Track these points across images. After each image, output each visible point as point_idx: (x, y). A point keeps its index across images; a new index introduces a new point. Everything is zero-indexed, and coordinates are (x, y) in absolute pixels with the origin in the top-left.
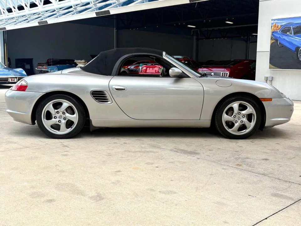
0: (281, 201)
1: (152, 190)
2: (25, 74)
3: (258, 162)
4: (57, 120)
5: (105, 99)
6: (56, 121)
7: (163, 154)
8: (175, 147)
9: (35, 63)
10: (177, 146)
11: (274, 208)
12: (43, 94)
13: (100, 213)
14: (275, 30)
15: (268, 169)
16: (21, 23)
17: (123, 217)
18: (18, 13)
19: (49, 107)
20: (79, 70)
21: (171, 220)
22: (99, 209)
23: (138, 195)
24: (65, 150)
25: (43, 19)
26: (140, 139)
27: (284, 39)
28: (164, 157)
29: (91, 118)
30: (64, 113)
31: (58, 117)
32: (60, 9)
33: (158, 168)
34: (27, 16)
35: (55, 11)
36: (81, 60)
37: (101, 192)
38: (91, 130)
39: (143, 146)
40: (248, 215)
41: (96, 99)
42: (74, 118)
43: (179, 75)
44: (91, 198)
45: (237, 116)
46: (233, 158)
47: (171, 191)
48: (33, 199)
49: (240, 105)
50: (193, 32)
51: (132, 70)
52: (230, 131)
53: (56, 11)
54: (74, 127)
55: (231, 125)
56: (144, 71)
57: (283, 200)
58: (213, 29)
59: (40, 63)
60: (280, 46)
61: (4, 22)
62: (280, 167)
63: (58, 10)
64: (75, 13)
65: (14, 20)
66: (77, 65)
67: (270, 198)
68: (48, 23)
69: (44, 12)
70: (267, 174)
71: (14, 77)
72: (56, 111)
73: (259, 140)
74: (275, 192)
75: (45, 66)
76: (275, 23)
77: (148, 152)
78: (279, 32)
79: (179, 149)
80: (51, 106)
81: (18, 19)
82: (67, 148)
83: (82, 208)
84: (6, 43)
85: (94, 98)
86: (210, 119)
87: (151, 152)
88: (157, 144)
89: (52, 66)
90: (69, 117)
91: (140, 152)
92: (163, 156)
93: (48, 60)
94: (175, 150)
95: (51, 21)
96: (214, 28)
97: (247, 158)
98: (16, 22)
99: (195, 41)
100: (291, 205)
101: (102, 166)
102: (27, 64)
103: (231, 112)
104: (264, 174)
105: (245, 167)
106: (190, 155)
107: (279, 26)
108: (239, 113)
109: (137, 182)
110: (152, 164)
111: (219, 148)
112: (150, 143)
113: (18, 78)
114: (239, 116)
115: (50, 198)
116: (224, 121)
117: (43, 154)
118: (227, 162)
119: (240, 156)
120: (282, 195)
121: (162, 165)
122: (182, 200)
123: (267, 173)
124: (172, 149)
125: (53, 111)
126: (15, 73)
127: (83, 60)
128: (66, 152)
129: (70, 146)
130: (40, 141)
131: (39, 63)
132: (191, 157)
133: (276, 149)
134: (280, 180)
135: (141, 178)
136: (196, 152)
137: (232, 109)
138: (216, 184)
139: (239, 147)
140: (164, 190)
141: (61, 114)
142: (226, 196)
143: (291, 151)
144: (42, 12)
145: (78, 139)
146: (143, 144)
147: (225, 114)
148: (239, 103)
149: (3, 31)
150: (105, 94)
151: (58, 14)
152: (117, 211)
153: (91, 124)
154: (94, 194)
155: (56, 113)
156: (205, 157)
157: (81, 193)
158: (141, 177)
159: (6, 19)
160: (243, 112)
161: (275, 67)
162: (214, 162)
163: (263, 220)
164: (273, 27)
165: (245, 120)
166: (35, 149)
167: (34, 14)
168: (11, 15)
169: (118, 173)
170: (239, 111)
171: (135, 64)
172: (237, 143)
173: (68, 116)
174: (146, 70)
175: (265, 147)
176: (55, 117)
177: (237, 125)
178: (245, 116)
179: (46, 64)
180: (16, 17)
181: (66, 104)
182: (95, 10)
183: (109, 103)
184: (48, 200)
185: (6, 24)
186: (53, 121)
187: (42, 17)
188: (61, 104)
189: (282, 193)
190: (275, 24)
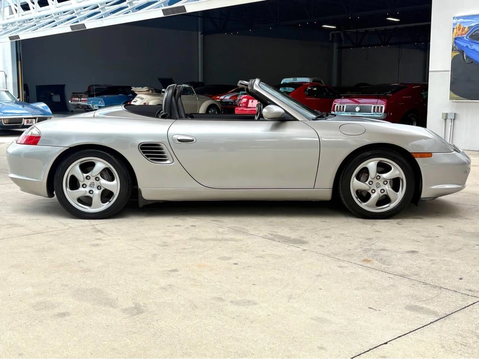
0: (418, 317)
1: (220, 299)
2: (49, 113)
3: (399, 256)
4: (88, 189)
5: (161, 157)
6: (86, 192)
7: (250, 243)
8: (272, 232)
9: (68, 92)
10: (276, 231)
11: (403, 328)
12: (65, 150)
13: (135, 333)
14: (458, 35)
15: (412, 268)
16: (44, 27)
17: (168, 339)
18: (39, 12)
19: (74, 169)
20: (122, 109)
21: (239, 343)
22: (134, 328)
23: (196, 307)
24: (98, 237)
25: (79, 20)
26: (218, 219)
27: (474, 50)
28: (249, 248)
29: (140, 186)
30: (97, 179)
31: (88, 185)
32: (107, 3)
33: (236, 265)
34: (53, 17)
35: (98, 7)
36: (143, 87)
37: (141, 303)
38: (141, 205)
39: (221, 230)
40: (360, 338)
41: (148, 156)
42: (113, 186)
43: (279, 118)
44: (124, 311)
45: (375, 181)
46: (360, 250)
47: (249, 301)
48: (37, 312)
49: (380, 165)
50: (333, 35)
51: (227, 103)
52: (363, 205)
53: (100, 7)
54: (113, 200)
55: (364, 196)
56: (244, 105)
57: (422, 316)
58: (366, 31)
59: (77, 93)
60: (467, 61)
61: (16, 27)
62: (433, 263)
63: (103, 6)
64: (131, 11)
65: (33, 23)
66: (136, 95)
67: (401, 313)
68: (87, 28)
69: (81, 9)
70: (409, 276)
71: (31, 116)
72: (85, 175)
73: (411, 220)
74: (412, 303)
75: (84, 98)
76: (458, 24)
77: (227, 240)
78: (465, 38)
79: (277, 235)
80: (78, 168)
81: (39, 21)
82: (99, 233)
83: (108, 326)
84: (20, 60)
85: (144, 155)
86: (332, 187)
87: (231, 240)
88: (245, 227)
89: (95, 98)
90: (106, 185)
91: (213, 240)
92: (249, 246)
93: (89, 87)
94: (270, 237)
95: (91, 24)
96: (368, 29)
97: (384, 250)
98: (35, 26)
99: (335, 51)
100: (431, 323)
101: (150, 262)
102: (55, 94)
103: (365, 176)
104: (403, 276)
105: (376, 263)
106: (293, 245)
107: (465, 28)
108: (378, 178)
109: (199, 286)
110: (229, 258)
111: (343, 233)
112: (233, 225)
113: (37, 119)
114: (378, 182)
115: (63, 311)
116: (354, 190)
117: (62, 244)
118: (349, 255)
119: (373, 247)
120: (422, 308)
121: (244, 261)
122: (263, 313)
123: (409, 274)
124: (266, 236)
125: (80, 176)
126: (32, 110)
127: (146, 88)
128: (98, 241)
129: (105, 231)
130: (61, 223)
131: (74, 93)
132: (293, 248)
133: (434, 235)
134: (426, 284)
135: (206, 281)
136: (304, 240)
137: (365, 171)
138: (322, 290)
139: (376, 231)
140: (238, 299)
141: (93, 180)
142: (333, 308)
143: (458, 238)
144: (77, 10)
145: (120, 220)
146: (222, 228)
147: (355, 179)
148: (378, 162)
149: (16, 41)
150: (161, 149)
151: (102, 13)
152: (159, 330)
153: (139, 195)
154: (131, 304)
155: (85, 179)
156: (315, 248)
157: (111, 303)
158: (207, 279)
159: (19, 22)
160: (385, 176)
161: (458, 97)
162: (329, 256)
163: (381, 345)
164: (455, 30)
165: (388, 188)
166: (50, 235)
167: (64, 12)
168: (27, 15)
169: (173, 273)
170: (378, 174)
171: (232, 92)
172: (374, 225)
173: (103, 184)
174: (247, 103)
175: (418, 232)
176: (84, 186)
177: (374, 197)
178: (387, 182)
179: (86, 94)
180: (36, 18)
181: (100, 165)
182: (162, 5)
183: (168, 162)
184: (59, 314)
185: (20, 29)
186: (82, 191)
187: (78, 17)
188: (92, 165)
189: (424, 305)
190: (460, 25)
